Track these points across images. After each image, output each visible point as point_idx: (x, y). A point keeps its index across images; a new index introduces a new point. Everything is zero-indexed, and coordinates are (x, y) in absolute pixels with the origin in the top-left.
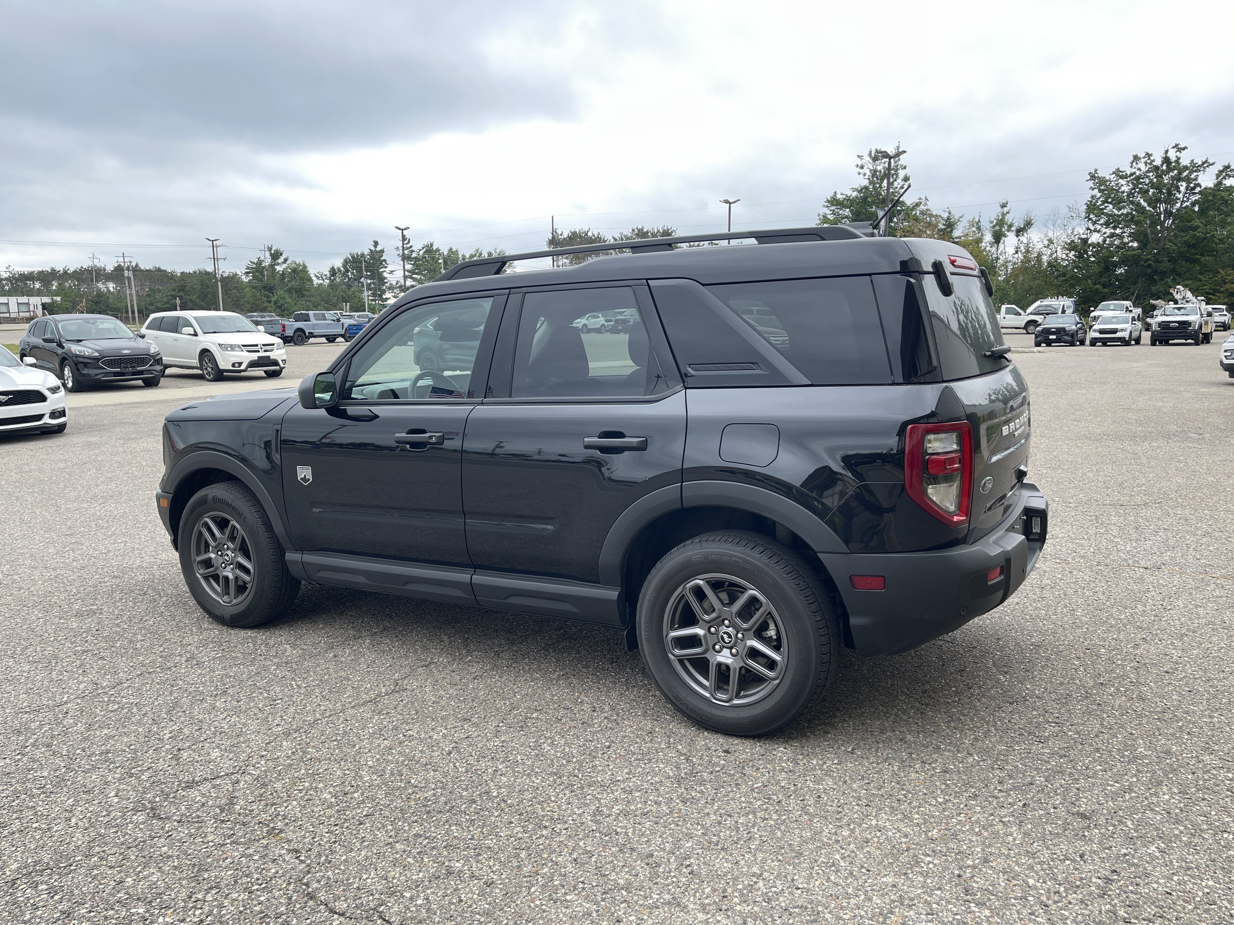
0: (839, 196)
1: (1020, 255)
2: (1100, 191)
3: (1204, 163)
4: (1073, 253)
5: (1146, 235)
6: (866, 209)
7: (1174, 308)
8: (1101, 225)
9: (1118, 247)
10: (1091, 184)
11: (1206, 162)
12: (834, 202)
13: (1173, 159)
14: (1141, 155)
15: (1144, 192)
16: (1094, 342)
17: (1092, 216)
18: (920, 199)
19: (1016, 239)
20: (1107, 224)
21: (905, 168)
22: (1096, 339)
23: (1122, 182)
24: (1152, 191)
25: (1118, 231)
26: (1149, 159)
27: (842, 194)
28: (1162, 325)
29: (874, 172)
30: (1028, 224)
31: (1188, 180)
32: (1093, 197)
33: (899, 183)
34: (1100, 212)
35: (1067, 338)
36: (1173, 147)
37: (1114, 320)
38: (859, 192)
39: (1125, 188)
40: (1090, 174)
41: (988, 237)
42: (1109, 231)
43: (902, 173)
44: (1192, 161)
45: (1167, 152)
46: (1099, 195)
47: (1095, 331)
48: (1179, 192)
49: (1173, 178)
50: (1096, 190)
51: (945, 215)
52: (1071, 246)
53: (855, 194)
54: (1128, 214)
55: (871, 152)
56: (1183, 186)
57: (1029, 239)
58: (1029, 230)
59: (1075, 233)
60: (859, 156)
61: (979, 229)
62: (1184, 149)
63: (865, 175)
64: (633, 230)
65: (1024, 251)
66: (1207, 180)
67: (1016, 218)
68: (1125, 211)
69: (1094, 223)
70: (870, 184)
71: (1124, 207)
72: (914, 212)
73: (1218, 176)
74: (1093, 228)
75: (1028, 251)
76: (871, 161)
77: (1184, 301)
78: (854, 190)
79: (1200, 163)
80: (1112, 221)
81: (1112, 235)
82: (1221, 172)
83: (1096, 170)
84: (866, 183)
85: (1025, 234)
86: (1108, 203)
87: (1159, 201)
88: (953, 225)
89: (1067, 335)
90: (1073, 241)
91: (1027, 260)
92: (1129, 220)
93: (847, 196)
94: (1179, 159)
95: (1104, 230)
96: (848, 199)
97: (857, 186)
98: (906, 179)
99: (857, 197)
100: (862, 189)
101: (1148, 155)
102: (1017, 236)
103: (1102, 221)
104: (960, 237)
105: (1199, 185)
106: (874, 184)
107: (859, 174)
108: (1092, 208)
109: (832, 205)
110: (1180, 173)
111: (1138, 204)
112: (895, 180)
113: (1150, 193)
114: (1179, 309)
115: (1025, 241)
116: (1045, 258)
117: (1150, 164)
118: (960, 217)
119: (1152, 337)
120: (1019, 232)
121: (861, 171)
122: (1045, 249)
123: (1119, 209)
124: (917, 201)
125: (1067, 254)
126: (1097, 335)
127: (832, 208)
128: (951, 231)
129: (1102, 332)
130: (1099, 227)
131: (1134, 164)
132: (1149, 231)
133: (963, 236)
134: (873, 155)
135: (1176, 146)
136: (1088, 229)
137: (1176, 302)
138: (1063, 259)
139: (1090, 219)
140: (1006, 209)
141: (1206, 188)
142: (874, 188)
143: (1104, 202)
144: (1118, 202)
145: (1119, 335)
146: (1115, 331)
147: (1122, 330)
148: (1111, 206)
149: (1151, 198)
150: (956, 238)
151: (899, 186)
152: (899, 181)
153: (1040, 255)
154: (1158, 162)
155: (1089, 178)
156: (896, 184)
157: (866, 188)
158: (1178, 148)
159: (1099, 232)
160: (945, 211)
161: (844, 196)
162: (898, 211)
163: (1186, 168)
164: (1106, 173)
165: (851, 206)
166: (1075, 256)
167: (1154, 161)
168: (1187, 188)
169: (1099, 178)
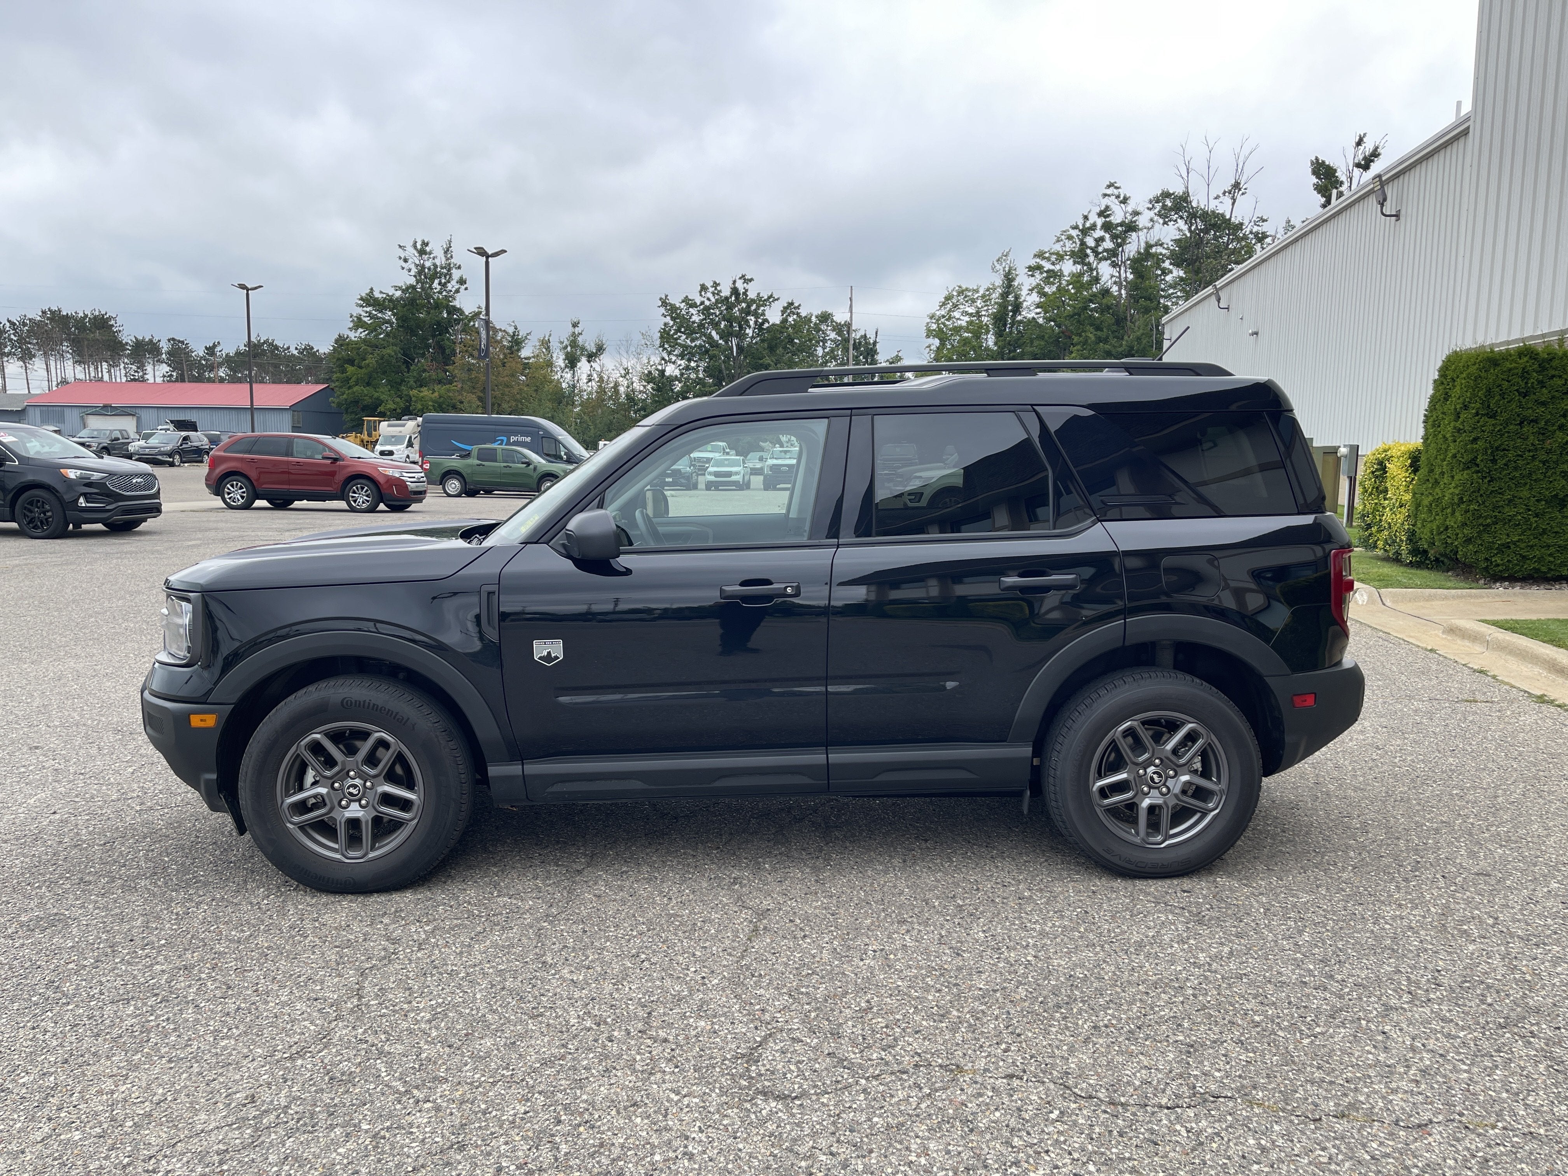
0: (377, 295)
1: (594, 383)
2: (673, 319)
3: (769, 298)
4: (651, 385)
5: (720, 371)
6: (413, 314)
7: (781, 452)
8: (676, 355)
9: (694, 381)
10: (662, 310)
11: (771, 296)
12: (369, 300)
13: (742, 291)
14: (709, 284)
15: (716, 325)
16: (709, 486)
17: (666, 346)
18: (479, 308)
19: (588, 365)
20: (682, 356)
21: (459, 267)
22: (712, 482)
23: (693, 311)
24: (723, 323)
25: (693, 364)
26: (716, 289)
27: (381, 292)
28: (773, 468)
29: (421, 269)
30: (600, 349)
31: (756, 315)
32: (666, 324)
33: (452, 286)
34: (674, 344)
35: (683, 481)
36: (740, 278)
37: (726, 462)
38: (403, 291)
39: (696, 318)
40: (661, 299)
41: (560, 360)
42: (683, 363)
43: (456, 274)
44: (759, 294)
45: (734, 282)
46: (671, 323)
47: (710, 474)
48: (749, 327)
49: (741, 311)
50: (668, 318)
51: (511, 330)
52: (649, 378)
53: (398, 294)
54: (701, 346)
55: (416, 242)
56: (752, 320)
57: (602, 366)
58: (601, 357)
59: (652, 363)
60: (400, 247)
61: (548, 349)
62: (751, 280)
63: (410, 270)
64: (44, 312)
65: (597, 379)
66: (774, 315)
67: (588, 341)
68: (698, 343)
69: (669, 353)
70: (417, 283)
71: (697, 339)
72: (472, 323)
73: (783, 312)
74: (667, 359)
75: (601, 380)
76: (417, 255)
77: (789, 445)
78: (397, 288)
79: (766, 297)
80: (687, 353)
81: (687, 368)
82: (785, 308)
83: (666, 296)
84: (412, 281)
85: (597, 360)
86: (681, 332)
87: (731, 334)
88: (521, 343)
89: (684, 477)
90: (650, 372)
91: (601, 390)
92: (704, 352)
93: (388, 295)
94: (747, 290)
95: (679, 362)
96: (390, 299)
97: (401, 284)
98: (462, 281)
99: (401, 298)
100: (407, 288)
101: (716, 285)
102: (589, 362)
103: (676, 352)
104: (529, 358)
105: (766, 321)
106: (422, 284)
107: (403, 268)
108: (666, 337)
109: (368, 305)
110: (749, 306)
111: (710, 337)
112: (449, 282)
113: (722, 326)
114: (786, 452)
115: (598, 369)
116: (622, 389)
117: (718, 294)
118: (528, 334)
119: (764, 480)
120: (591, 357)
121: (404, 265)
122: (621, 379)
123: (692, 341)
124: (477, 310)
125: (644, 387)
126: (712, 478)
127: (368, 309)
128: (519, 350)
129: (717, 474)
130: (674, 358)
131: (703, 293)
132: (723, 366)
133: (534, 357)
134: (419, 247)
135: (743, 276)
136: (663, 359)
137: (782, 446)
138: (640, 392)
139: (665, 349)
140: (577, 330)
141: (773, 325)
142: (422, 288)
143: (677, 331)
144: (691, 331)
145: (734, 478)
146: (729, 474)
147: (737, 473)
148: (684, 337)
149: (723, 331)
150: (525, 359)
151: (453, 290)
152: (454, 283)
153: (616, 385)
154: (726, 292)
155: (660, 304)
156: (449, 286)
157: (413, 287)
158: (745, 279)
159: (674, 363)
160: (511, 325)
161: (384, 296)
162: (455, 320)
163: (753, 301)
164: (676, 300)
165: (393, 309)
166: (652, 388)
167: (720, 291)
168: (756, 322)
169: (671, 305)
